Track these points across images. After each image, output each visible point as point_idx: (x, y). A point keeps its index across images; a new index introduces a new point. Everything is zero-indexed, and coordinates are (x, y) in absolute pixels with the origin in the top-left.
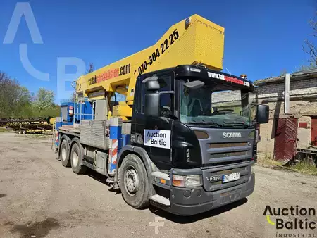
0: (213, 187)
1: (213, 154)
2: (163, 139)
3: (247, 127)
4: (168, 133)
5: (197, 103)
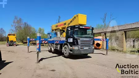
0: (81, 50)
1: (81, 43)
2: (71, 40)
3: (91, 38)
4: (72, 39)
5: (82, 32)
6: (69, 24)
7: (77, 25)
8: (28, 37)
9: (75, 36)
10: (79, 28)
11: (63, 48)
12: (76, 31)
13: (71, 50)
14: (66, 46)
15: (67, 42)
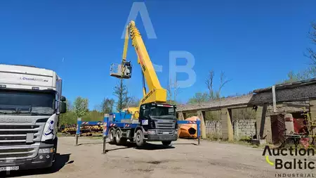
1: (159, 126)
2: (146, 122)
4: (147, 120)
6: (144, 100)
7: (153, 103)
8: (79, 119)
9: (151, 117)
10: (156, 106)
11: (135, 134)
12: (152, 110)
13: (146, 136)
14: (139, 131)
15: (141, 125)
